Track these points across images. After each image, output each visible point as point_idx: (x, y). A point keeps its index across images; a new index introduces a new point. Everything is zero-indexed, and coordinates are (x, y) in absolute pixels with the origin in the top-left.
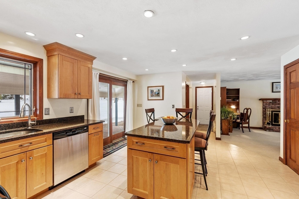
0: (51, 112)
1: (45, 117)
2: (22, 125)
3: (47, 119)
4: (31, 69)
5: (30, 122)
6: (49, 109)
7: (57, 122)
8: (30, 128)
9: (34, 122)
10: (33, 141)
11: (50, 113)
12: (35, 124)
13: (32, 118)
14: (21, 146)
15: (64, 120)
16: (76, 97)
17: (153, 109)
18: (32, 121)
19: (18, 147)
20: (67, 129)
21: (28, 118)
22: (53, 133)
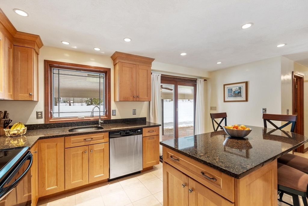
0: (117, 113)
1: (113, 118)
2: (96, 123)
3: (114, 120)
4: (104, 78)
5: (100, 121)
6: (115, 110)
7: (122, 123)
8: (100, 126)
9: (102, 121)
10: (94, 137)
11: (116, 115)
12: (102, 123)
13: (101, 118)
14: (85, 140)
15: (128, 121)
16: (135, 100)
17: (225, 114)
18: (101, 120)
19: (83, 140)
20: (121, 130)
21: (98, 118)
22: (109, 132)
